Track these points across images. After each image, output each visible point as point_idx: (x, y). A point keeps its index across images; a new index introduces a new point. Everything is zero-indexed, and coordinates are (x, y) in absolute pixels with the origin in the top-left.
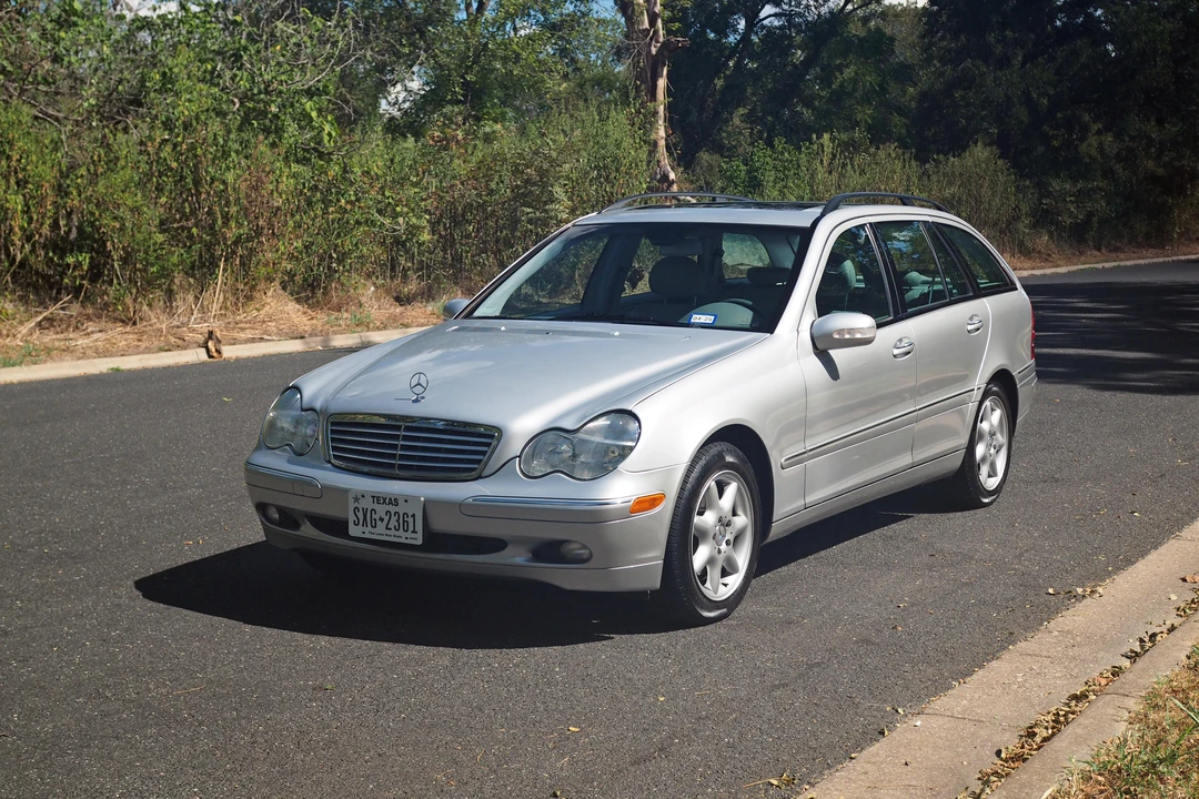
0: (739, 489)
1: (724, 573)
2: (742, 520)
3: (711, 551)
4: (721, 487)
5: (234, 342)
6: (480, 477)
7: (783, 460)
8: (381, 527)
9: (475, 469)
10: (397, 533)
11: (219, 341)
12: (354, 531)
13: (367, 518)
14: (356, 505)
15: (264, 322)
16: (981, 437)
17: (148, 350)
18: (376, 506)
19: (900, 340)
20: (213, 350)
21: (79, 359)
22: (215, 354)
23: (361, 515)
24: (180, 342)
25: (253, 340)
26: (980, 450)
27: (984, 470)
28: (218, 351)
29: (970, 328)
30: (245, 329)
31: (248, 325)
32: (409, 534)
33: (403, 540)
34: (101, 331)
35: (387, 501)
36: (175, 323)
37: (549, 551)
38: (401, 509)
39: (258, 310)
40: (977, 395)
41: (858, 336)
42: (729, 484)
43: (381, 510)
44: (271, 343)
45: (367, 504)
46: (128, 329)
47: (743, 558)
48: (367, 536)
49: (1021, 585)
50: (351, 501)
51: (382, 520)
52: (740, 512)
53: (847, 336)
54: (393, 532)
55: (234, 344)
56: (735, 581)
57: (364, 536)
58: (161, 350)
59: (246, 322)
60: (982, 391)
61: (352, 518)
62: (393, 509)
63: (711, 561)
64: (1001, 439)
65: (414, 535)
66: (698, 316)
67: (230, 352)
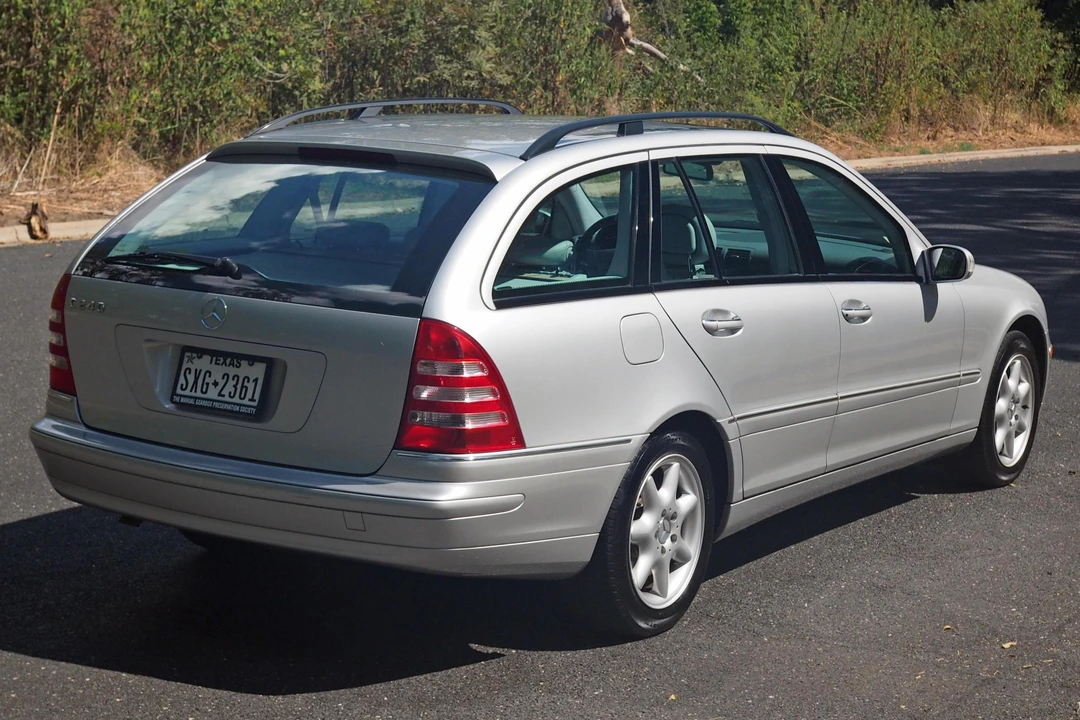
15: (105, 191)
20: (37, 228)
28: (44, 230)
39: (100, 175)
59: (84, 191)
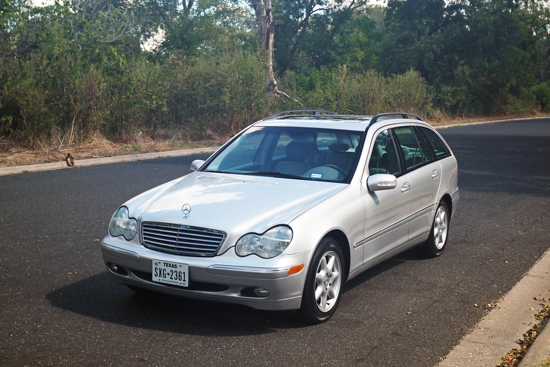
0: (335, 260)
1: (328, 298)
2: (336, 274)
3: (323, 289)
4: (328, 258)
5: (79, 158)
6: (216, 255)
7: (354, 244)
8: (168, 278)
9: (214, 251)
10: (176, 281)
11: (72, 158)
12: (155, 278)
13: (161, 273)
14: (156, 267)
15: (92, 148)
16: (436, 225)
17: (40, 162)
18: (166, 268)
19: (405, 184)
20: (70, 162)
21: (8, 166)
22: (71, 164)
23: (158, 272)
24: (54, 158)
25: (87, 158)
26: (436, 231)
27: (437, 240)
29: (433, 176)
30: (84, 152)
32: (182, 282)
33: (179, 284)
34: (17, 152)
35: (171, 266)
36: (52, 149)
37: (249, 291)
38: (178, 270)
39: (90, 143)
40: (436, 206)
41: (389, 185)
42: (331, 257)
43: (168, 270)
44: (96, 159)
45: (162, 266)
46: (30, 151)
47: (336, 291)
48: (161, 281)
49: (462, 302)
50: (154, 265)
51: (168, 274)
52: (335, 269)
53: (384, 185)
54: (174, 280)
55: (79, 159)
56: (332, 302)
57: (159, 281)
58: (46, 162)
59: (84, 149)
60: (438, 204)
61: (154, 272)
62: (174, 269)
63: (323, 294)
64: (445, 225)
65: (184, 282)
66: (314, 174)
67: (78, 163)
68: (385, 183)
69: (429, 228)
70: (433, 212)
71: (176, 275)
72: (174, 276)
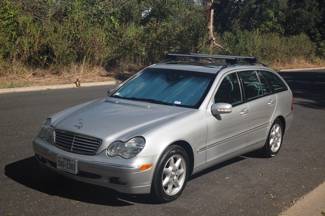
0: (182, 161)
1: (174, 187)
2: (183, 170)
4: (175, 160)
5: (85, 82)
6: (94, 155)
7: (198, 150)
8: (65, 167)
9: (93, 152)
10: (70, 170)
11: (80, 82)
12: (58, 167)
13: (62, 164)
14: (59, 160)
15: (95, 76)
16: (272, 137)
17: (60, 84)
18: (64, 161)
19: (244, 109)
20: (78, 84)
21: (40, 85)
22: (78, 85)
23: (60, 163)
24: (69, 81)
25: (90, 82)
26: (271, 141)
27: (273, 146)
29: (269, 104)
30: (89, 78)
31: (89, 77)
32: (73, 171)
33: (71, 172)
34: (49, 77)
35: (67, 160)
36: (71, 76)
37: (115, 180)
38: (71, 162)
39: (93, 73)
40: (271, 124)
41: (226, 111)
42: (178, 159)
43: (66, 162)
44: (95, 83)
45: (62, 160)
46: (57, 77)
47: (181, 183)
48: (62, 169)
50: (58, 158)
51: (66, 165)
53: (222, 111)
54: (69, 169)
55: (84, 83)
57: (60, 169)
58: (64, 84)
59: (90, 76)
60: (272, 123)
61: (58, 163)
62: (69, 162)
65: (74, 171)
66: (176, 102)
67: (82, 85)
68: (223, 109)
69: (266, 138)
70: (269, 128)
71: (70, 166)
72: (69, 167)
